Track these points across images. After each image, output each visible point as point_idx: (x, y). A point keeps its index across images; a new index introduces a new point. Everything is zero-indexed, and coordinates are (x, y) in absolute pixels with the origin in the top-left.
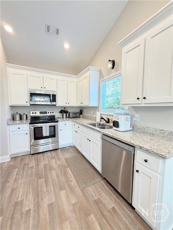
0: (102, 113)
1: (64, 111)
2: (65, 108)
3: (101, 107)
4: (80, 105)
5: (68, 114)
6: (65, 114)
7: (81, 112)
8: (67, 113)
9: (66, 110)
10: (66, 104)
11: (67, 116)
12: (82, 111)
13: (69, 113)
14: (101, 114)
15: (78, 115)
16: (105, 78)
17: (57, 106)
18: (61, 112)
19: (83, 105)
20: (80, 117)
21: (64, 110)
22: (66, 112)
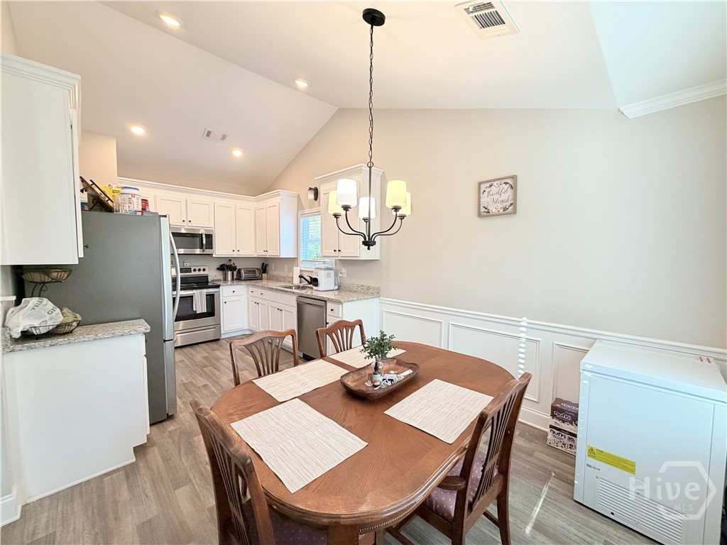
0: (302, 269)
1: (227, 267)
2: (230, 260)
3: (301, 258)
4: (261, 253)
5: (235, 273)
6: (230, 273)
7: (264, 269)
8: (235, 270)
9: (232, 263)
10: (232, 253)
11: (235, 277)
12: (266, 266)
13: (239, 270)
14: (301, 271)
15: (257, 274)
16: (306, 211)
17: (214, 256)
18: (222, 268)
19: (268, 255)
20: (261, 279)
21: (228, 264)
22: (232, 268)
